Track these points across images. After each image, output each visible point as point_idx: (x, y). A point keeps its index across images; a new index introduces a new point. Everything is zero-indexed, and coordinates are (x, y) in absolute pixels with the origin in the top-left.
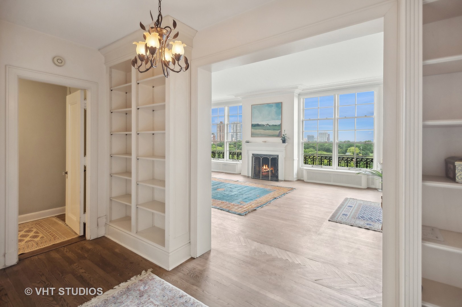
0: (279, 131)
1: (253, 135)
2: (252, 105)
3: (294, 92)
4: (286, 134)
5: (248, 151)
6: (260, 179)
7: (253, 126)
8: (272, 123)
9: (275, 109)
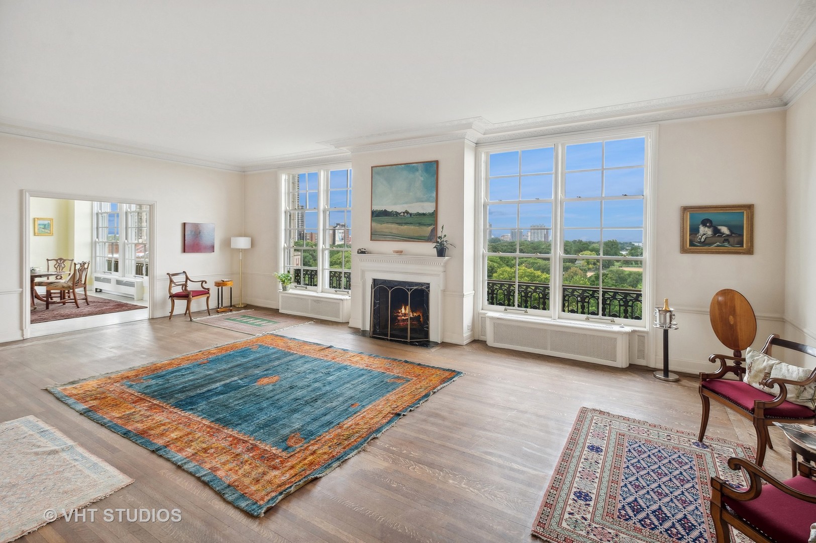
0: (430, 228)
1: (375, 236)
2: (372, 167)
3: (465, 138)
4: (445, 236)
5: (363, 272)
6: (388, 340)
7: (375, 215)
8: (415, 208)
9: (422, 176)
